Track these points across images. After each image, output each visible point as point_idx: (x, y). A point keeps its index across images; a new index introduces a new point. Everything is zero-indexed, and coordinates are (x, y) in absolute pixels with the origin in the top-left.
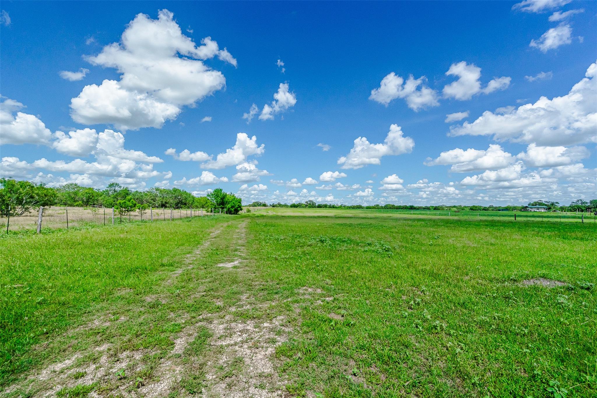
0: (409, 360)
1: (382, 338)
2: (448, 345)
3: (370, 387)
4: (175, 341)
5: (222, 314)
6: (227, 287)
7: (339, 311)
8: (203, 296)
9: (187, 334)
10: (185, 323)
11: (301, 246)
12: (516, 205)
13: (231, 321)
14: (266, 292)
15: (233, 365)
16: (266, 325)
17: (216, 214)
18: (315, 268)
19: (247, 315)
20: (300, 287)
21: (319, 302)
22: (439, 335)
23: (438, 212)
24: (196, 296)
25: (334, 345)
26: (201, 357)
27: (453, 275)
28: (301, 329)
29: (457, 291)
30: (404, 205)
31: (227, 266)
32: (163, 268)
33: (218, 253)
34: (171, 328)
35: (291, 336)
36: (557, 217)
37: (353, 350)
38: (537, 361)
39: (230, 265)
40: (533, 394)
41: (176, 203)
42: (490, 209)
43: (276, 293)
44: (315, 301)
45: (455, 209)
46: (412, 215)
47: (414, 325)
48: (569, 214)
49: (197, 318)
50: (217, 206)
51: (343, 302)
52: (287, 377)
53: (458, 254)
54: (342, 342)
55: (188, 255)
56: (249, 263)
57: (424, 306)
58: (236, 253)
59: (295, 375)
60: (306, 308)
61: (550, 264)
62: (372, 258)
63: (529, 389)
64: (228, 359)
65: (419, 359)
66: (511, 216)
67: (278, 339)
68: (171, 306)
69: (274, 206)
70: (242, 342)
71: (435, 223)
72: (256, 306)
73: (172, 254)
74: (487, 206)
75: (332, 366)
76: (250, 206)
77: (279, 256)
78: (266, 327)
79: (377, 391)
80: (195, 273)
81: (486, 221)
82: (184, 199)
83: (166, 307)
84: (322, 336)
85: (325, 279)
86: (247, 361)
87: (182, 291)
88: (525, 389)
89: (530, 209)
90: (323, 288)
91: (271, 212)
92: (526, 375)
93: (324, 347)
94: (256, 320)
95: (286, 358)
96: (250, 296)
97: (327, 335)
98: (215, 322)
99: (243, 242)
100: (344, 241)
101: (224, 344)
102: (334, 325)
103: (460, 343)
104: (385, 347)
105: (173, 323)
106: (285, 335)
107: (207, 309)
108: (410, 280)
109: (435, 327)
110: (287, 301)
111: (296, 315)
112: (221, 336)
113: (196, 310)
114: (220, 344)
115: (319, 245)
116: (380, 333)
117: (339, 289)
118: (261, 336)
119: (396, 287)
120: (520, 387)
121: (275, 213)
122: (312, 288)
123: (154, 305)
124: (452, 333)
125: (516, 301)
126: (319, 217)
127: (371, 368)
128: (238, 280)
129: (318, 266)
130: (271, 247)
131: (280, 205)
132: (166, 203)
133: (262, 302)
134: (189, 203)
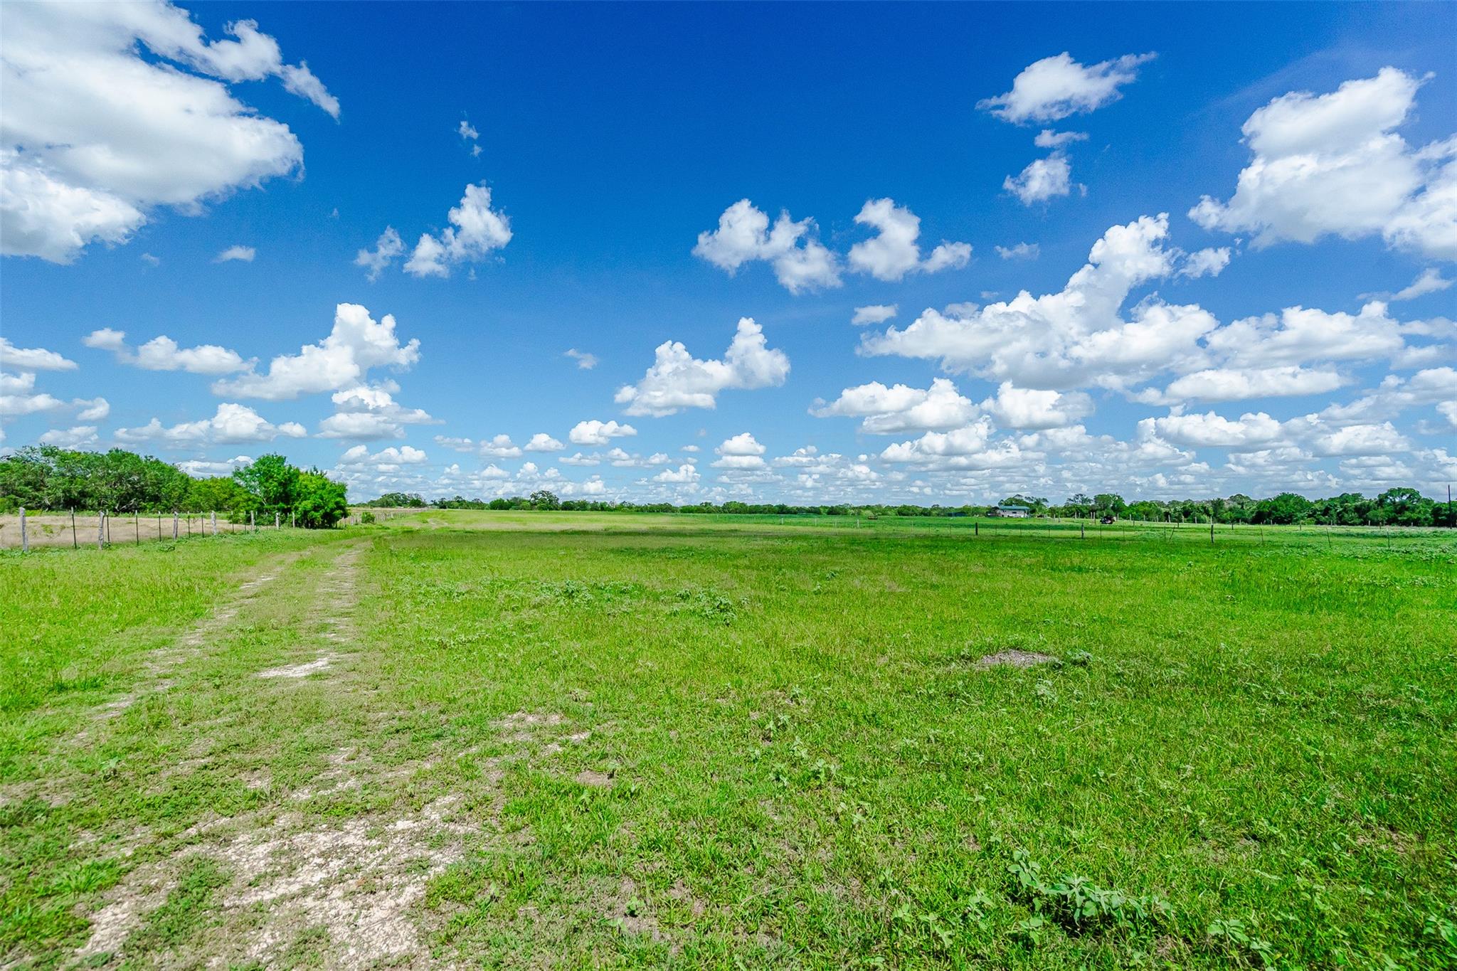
0: (757, 856)
1: (700, 815)
2: (839, 810)
3: (668, 937)
4: (95, 916)
5: (264, 813)
6: (287, 735)
7: (603, 764)
8: (206, 767)
9: (139, 889)
10: (133, 857)
11: (513, 609)
12: (978, 504)
13: (295, 830)
14: (407, 738)
15: (294, 951)
16: (401, 825)
17: (262, 528)
18: (546, 663)
19: (347, 806)
20: (504, 714)
21: (555, 748)
22: (823, 792)
23: (836, 519)
24: (179, 770)
25: (585, 850)
26: (186, 949)
27: (857, 655)
28: (502, 823)
29: (862, 689)
30: (766, 503)
31: (290, 674)
32: (63, 697)
33: (264, 639)
34: (83, 879)
35: (472, 845)
36: (1044, 528)
37: (632, 854)
38: (996, 815)
39: (299, 672)
40: (987, 883)
41: (121, 496)
42: (934, 512)
43: (438, 736)
44: (542, 747)
45: (869, 513)
46: (782, 527)
47: (772, 776)
48: (1064, 521)
49: (180, 836)
50: (266, 506)
51: (613, 741)
52: (457, 953)
53: (870, 611)
54: (604, 840)
55: (160, 653)
56: (363, 661)
57: (795, 731)
58: (323, 635)
59: (478, 945)
60: (517, 767)
61: (1029, 621)
62: (688, 628)
63: (981, 876)
64: (279, 939)
65: (778, 850)
66: (969, 526)
67: (436, 857)
68: (86, 810)
69: (443, 505)
70: (327, 884)
71: (828, 545)
72: (377, 777)
73: (97, 651)
74: (929, 507)
75: (577, 903)
76: (372, 504)
77: (451, 636)
78: (403, 832)
79: (682, 943)
80: (179, 702)
81: (925, 537)
82: (153, 484)
83: (64, 818)
84: (556, 831)
85: (570, 689)
86: (340, 932)
87: (128, 761)
88: (973, 878)
89: (1002, 513)
90: (566, 711)
91: (435, 522)
92: (977, 848)
93: (561, 860)
94: (374, 817)
95: (455, 905)
96: (359, 752)
97: (568, 827)
98: (240, 839)
99: (347, 605)
100: (623, 592)
101: (267, 896)
102: (588, 801)
103: (861, 803)
104: (707, 835)
105: (88, 862)
106: (455, 844)
107: (217, 805)
108: (769, 674)
109: (816, 775)
110: (467, 756)
111: (488, 788)
112: (260, 877)
113: (177, 812)
114: (254, 899)
115: (562, 603)
116: (696, 805)
117: (605, 711)
118: (386, 859)
119: (738, 694)
120: (965, 875)
121: (446, 524)
122: (538, 713)
123: (20, 815)
124: (847, 783)
125: (969, 701)
126: (564, 533)
127: (672, 891)
128: (325, 711)
129: (555, 657)
130: (430, 615)
131: (461, 504)
132: (83, 494)
133: (393, 764)
134: (169, 497)
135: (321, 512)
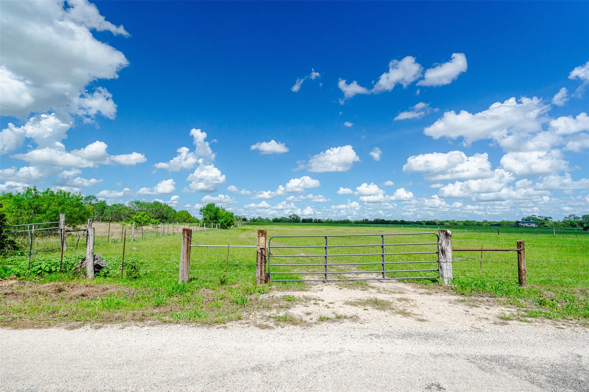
23: (432, 227)
42: (485, 224)
69: (254, 220)
82: (166, 213)
89: (522, 225)
131: (261, 220)
134: (170, 218)
135: (226, 223)
